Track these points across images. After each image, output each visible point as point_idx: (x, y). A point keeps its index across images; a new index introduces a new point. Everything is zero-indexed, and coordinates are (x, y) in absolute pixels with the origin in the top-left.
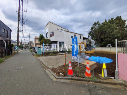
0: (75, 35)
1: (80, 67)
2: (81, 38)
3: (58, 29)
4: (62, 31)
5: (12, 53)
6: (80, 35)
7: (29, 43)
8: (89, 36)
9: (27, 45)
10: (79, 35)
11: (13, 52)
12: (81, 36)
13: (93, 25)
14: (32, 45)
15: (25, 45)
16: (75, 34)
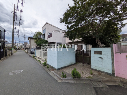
3: (55, 31)
4: (60, 33)
5: (6, 55)
7: (23, 44)
9: (21, 46)
11: (8, 54)
14: (27, 46)
15: (19, 46)
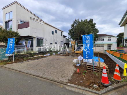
0: (56, 31)
1: (95, 71)
2: (61, 35)
3: (31, 18)
6: (61, 32)
10: (59, 31)
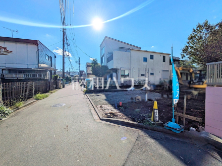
3: (120, 48)
8: (183, 56)
10: (160, 55)
12: (164, 57)
13: (194, 31)
16: (152, 54)
